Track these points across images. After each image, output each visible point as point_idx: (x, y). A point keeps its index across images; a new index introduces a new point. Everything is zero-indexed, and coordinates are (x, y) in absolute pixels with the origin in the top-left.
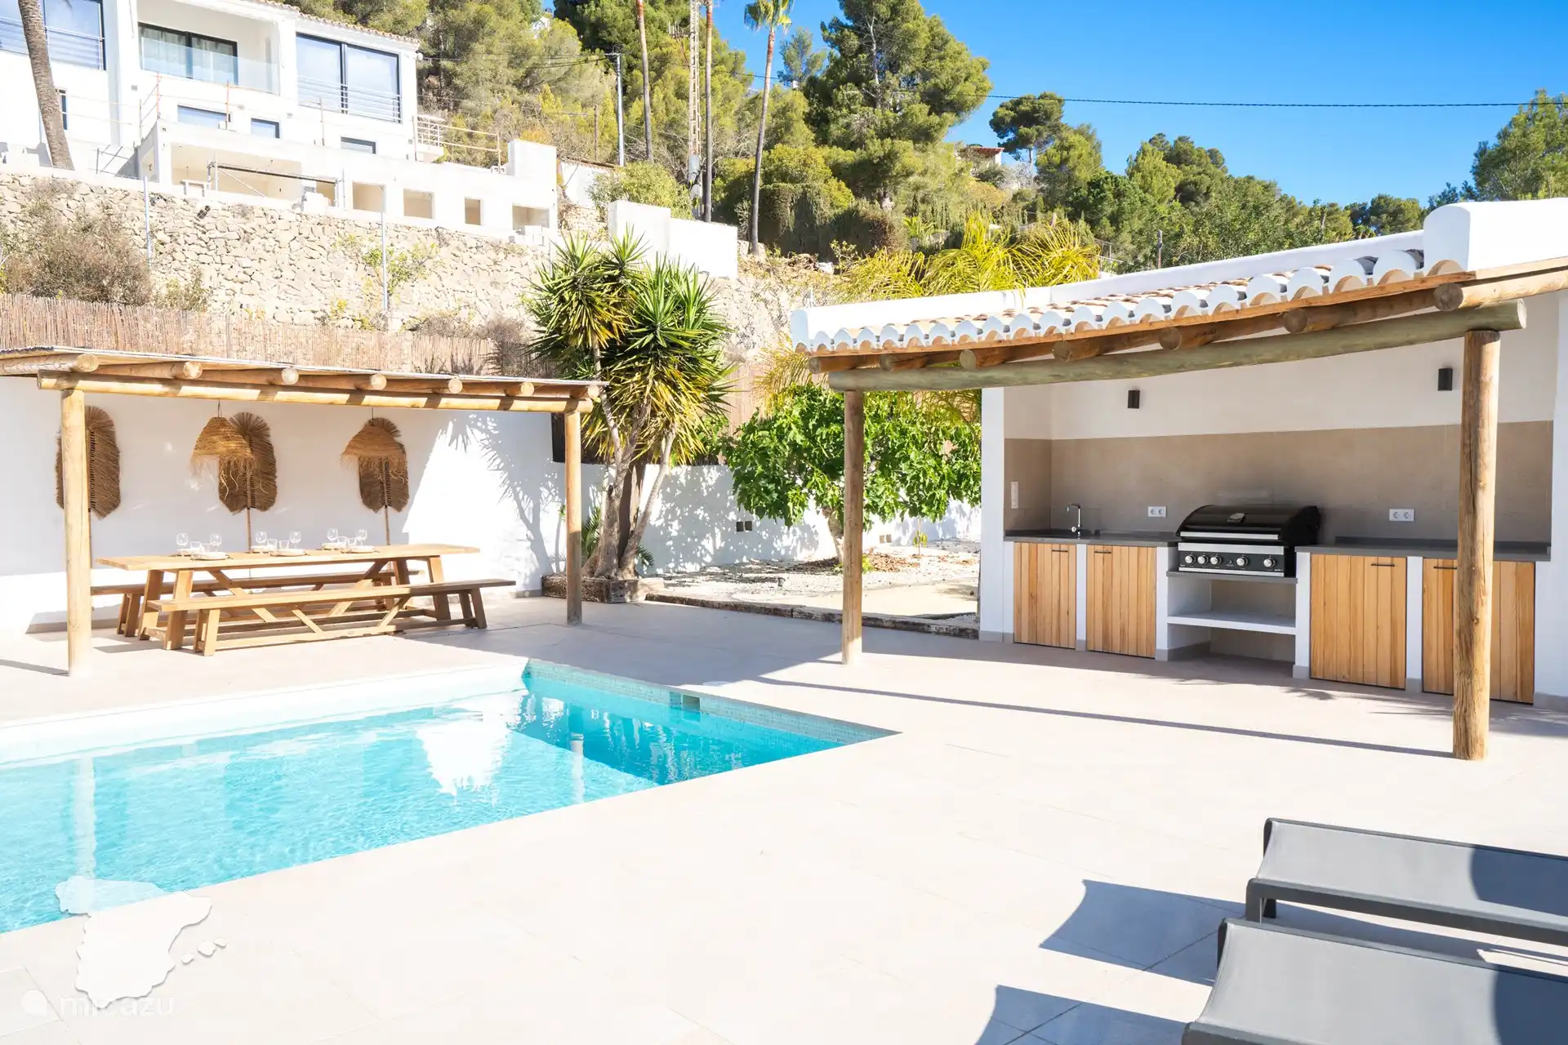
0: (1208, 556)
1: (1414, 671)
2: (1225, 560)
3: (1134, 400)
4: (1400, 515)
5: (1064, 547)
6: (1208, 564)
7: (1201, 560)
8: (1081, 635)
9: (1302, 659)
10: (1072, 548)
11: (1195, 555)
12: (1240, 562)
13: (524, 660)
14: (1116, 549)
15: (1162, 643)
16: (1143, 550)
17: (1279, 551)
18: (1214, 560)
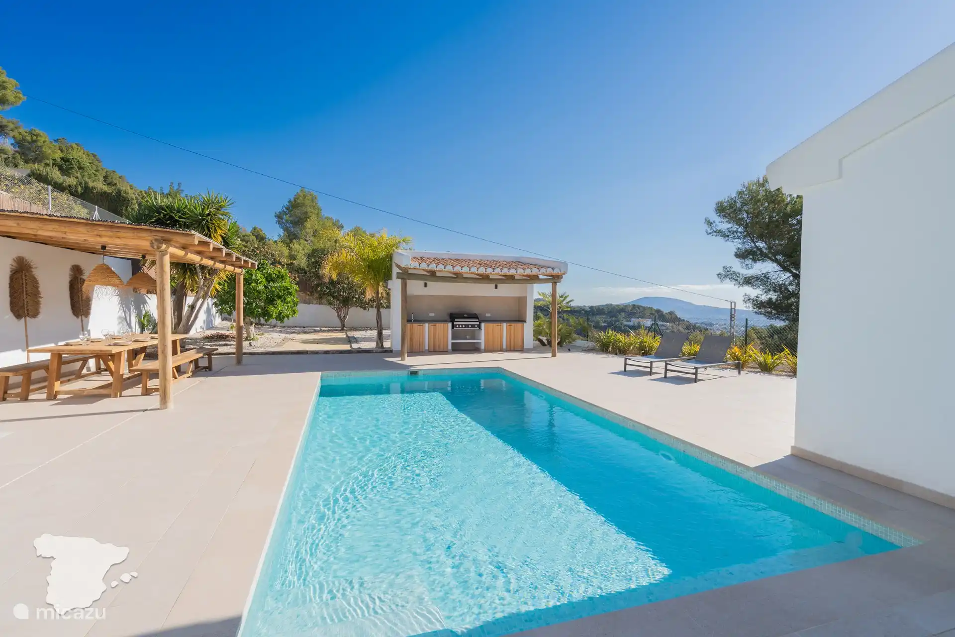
0: (462, 325)
1: (504, 347)
2: (467, 326)
3: (426, 285)
4: (488, 315)
5: (421, 324)
6: (462, 327)
7: (461, 326)
8: (427, 348)
9: (483, 347)
10: (424, 325)
11: (459, 325)
12: (470, 326)
13: (320, 373)
14: (437, 325)
15: (450, 347)
16: (445, 325)
17: (478, 323)
18: (464, 326)
